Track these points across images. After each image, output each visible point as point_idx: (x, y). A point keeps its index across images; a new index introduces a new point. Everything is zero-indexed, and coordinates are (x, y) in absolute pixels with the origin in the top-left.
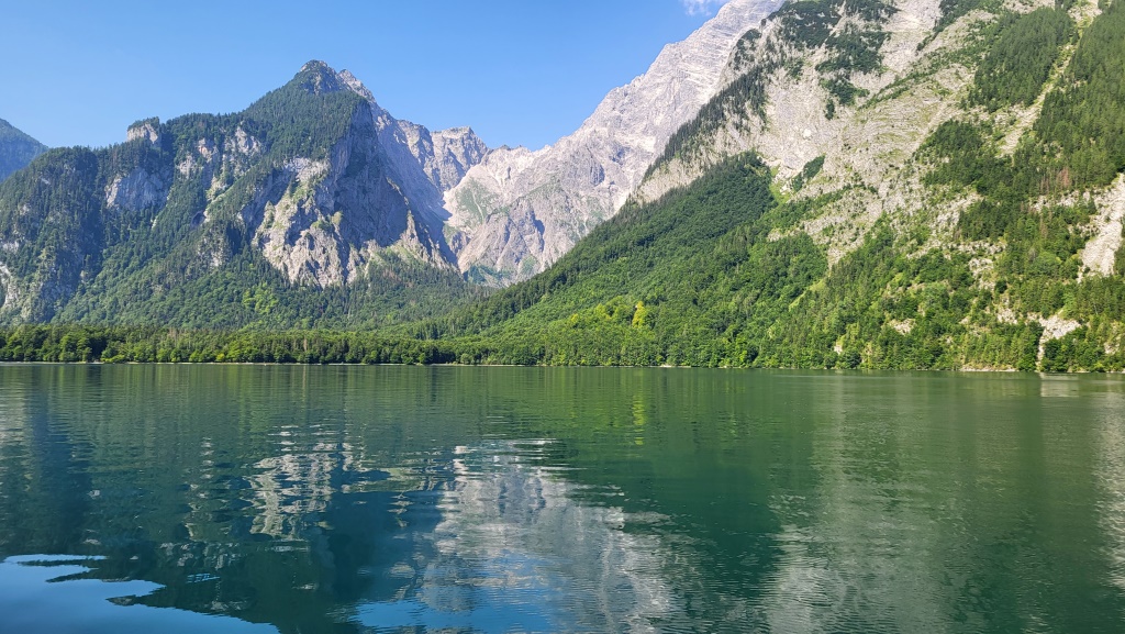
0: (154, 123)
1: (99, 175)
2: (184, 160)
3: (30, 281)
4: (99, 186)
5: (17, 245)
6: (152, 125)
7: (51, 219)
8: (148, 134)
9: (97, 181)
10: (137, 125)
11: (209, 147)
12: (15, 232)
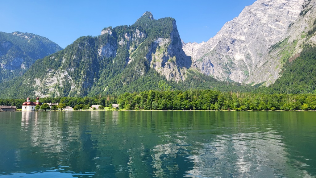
0: (110, 28)
1: (96, 45)
2: (121, 40)
3: (79, 81)
4: (96, 49)
5: (73, 69)
6: (110, 29)
7: (83, 60)
8: (109, 32)
9: (95, 47)
10: (105, 29)
11: (128, 36)
12: (72, 65)
